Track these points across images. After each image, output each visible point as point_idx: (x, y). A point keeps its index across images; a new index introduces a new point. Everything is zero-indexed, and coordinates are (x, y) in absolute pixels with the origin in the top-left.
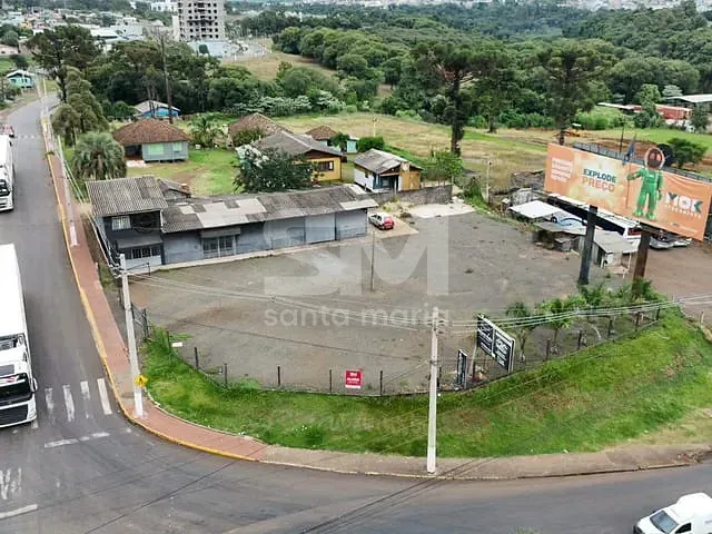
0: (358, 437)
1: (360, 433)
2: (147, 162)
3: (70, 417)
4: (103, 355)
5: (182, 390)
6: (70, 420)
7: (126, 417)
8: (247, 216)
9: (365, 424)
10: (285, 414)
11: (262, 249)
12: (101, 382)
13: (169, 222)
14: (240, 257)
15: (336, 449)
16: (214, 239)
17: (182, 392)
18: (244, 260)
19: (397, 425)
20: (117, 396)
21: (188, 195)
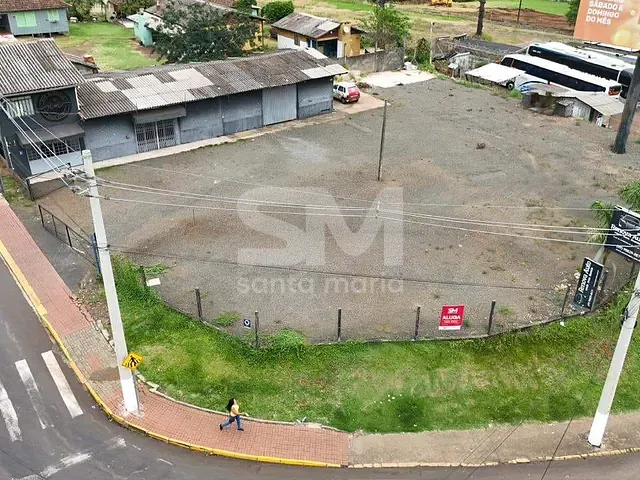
0: (471, 402)
1: (474, 397)
2: (16, 36)
3: (14, 430)
4: (41, 310)
5: (186, 357)
6: (14, 437)
7: (108, 417)
8: (191, 91)
9: (476, 381)
10: (356, 378)
11: (211, 135)
12: (48, 357)
13: (87, 105)
14: (186, 148)
15: (447, 425)
16: (149, 125)
17: (186, 361)
18: (193, 151)
19: (519, 377)
20: (82, 379)
21: (95, 70)
